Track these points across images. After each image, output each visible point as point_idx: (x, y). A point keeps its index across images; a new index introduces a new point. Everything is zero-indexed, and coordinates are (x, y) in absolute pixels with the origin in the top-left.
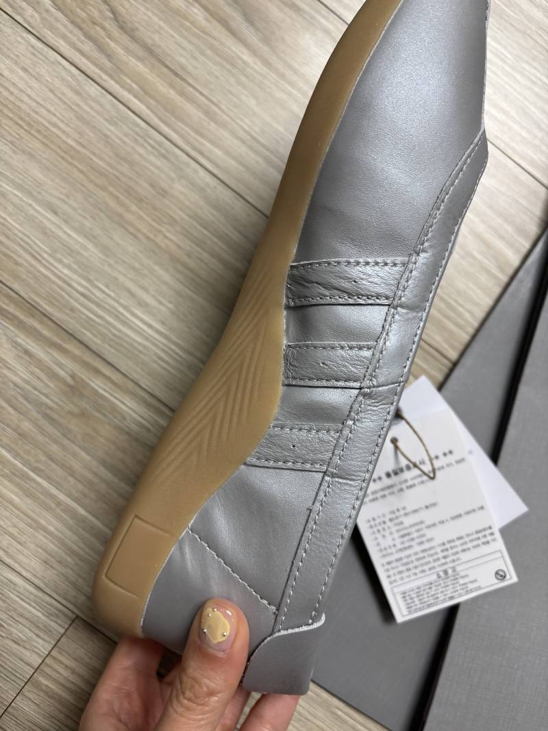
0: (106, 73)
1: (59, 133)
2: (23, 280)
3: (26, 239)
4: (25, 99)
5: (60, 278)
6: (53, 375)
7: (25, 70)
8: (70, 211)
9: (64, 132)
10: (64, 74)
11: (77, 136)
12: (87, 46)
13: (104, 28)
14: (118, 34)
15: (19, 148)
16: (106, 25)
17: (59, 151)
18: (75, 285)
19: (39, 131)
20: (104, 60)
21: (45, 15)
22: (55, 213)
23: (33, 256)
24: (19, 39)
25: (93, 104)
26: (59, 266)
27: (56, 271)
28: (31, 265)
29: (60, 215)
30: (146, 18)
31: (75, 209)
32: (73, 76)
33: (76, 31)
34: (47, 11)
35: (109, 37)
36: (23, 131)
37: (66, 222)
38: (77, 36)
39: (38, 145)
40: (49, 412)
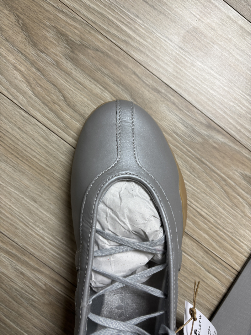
0: (61, 129)
1: (37, 160)
2: (19, 237)
3: (21, 215)
4: (20, 143)
5: (38, 235)
6: (35, 284)
7: (19, 128)
8: (43, 200)
9: (39, 160)
10: (39, 130)
11: (46, 162)
12: (51, 115)
13: (59, 106)
14: (66, 108)
15: (17, 169)
16: (61, 104)
17: (37, 170)
18: (46, 238)
19: (27, 160)
20: (59, 122)
21: (29, 99)
22: (35, 202)
23: (25, 224)
24: (16, 113)
25: (54, 145)
26: (38, 229)
27: (36, 232)
28: (24, 229)
29: (38, 202)
30: (80, 99)
31: (45, 200)
32: (44, 131)
33: (45, 107)
34: (30, 97)
35: (62, 110)
36: (19, 160)
37: (41, 206)
38: (46, 110)
39: (27, 167)
40: (33, 303)
